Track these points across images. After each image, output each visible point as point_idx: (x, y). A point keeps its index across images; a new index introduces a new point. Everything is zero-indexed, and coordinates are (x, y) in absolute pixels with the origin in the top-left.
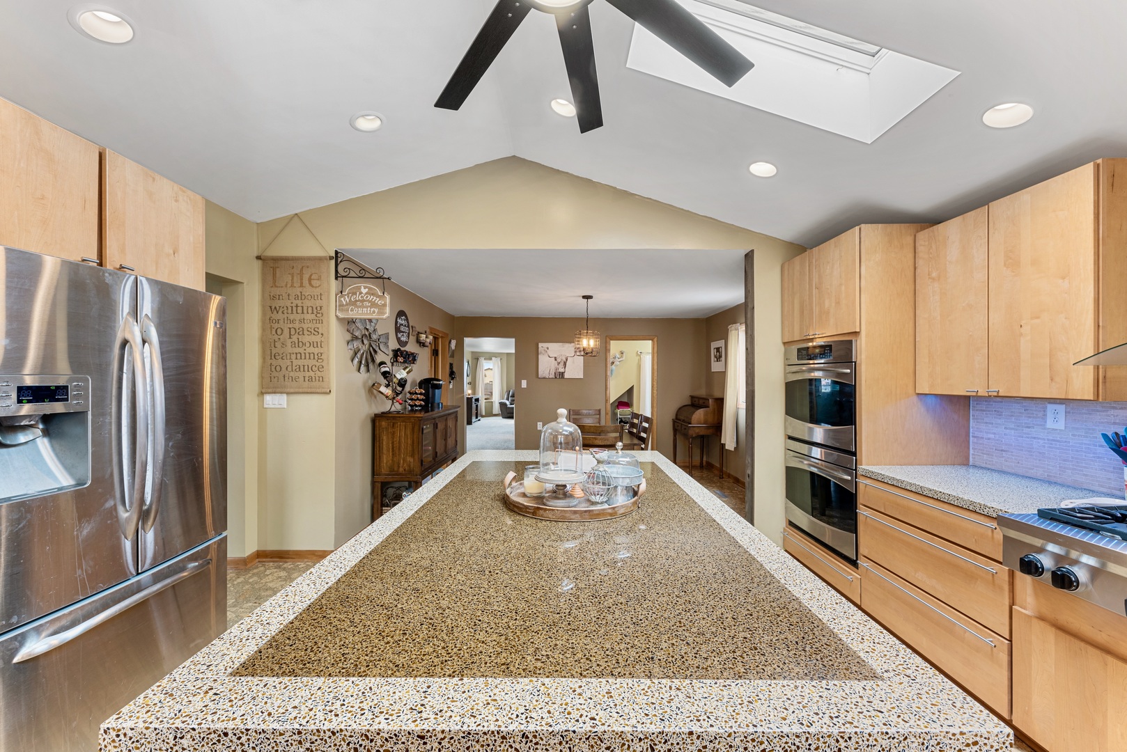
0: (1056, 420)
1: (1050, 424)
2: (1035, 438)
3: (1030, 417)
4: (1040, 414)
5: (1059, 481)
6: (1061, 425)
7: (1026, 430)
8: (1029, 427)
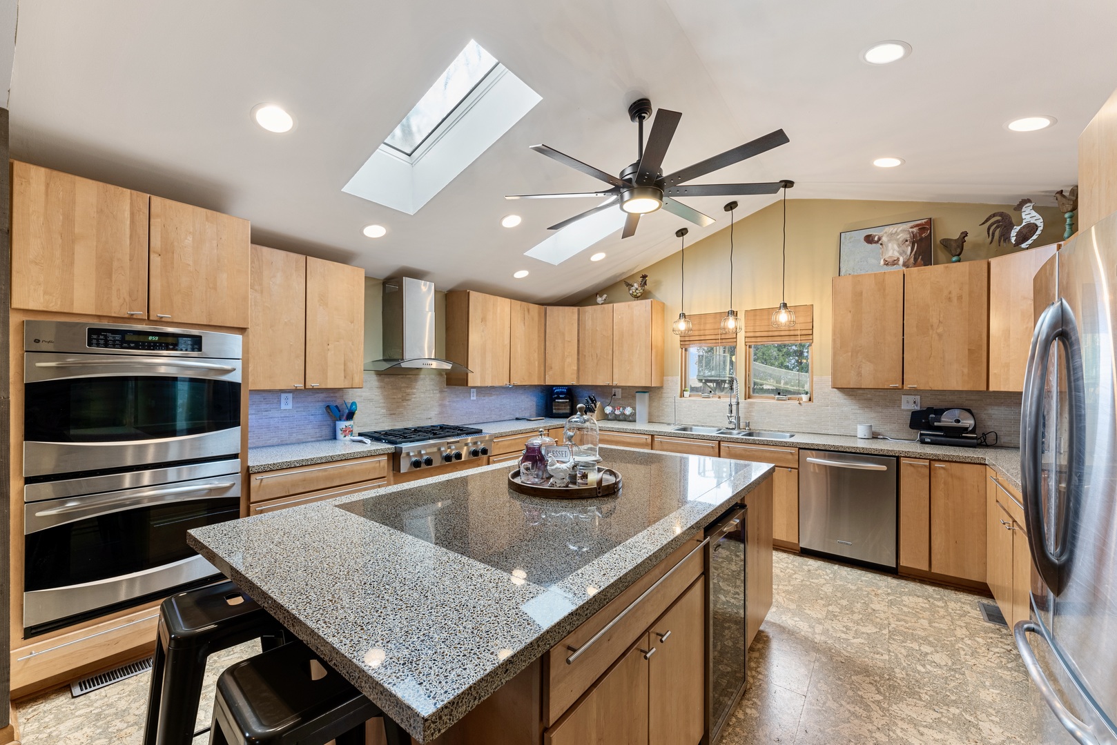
0: (287, 404)
1: (283, 407)
2: (271, 418)
3: (268, 404)
4: (275, 401)
5: (288, 442)
6: (290, 406)
7: (265, 413)
8: (267, 411)
